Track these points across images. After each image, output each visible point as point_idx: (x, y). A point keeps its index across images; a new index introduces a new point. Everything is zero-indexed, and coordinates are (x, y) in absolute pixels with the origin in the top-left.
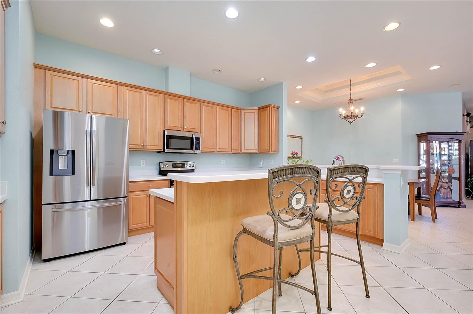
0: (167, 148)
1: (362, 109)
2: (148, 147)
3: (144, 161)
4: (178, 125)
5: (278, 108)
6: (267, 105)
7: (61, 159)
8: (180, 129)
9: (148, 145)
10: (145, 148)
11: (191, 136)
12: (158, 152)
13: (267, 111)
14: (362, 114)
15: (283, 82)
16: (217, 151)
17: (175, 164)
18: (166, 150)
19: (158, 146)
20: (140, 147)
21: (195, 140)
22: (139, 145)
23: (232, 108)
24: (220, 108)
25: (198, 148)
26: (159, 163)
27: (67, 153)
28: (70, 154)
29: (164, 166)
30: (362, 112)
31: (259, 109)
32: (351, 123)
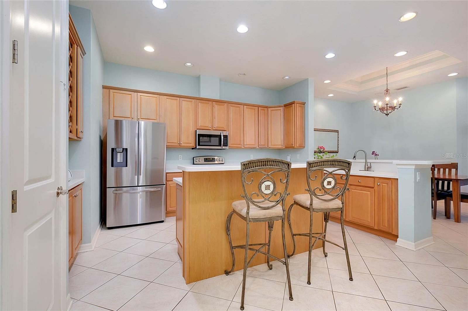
0: (199, 145)
1: (400, 99)
2: (183, 145)
3: (181, 156)
4: (208, 124)
5: (304, 104)
6: (292, 102)
7: (119, 154)
8: (210, 129)
9: (184, 143)
10: (181, 145)
11: (220, 134)
12: (193, 149)
13: (292, 108)
14: (400, 104)
15: (308, 79)
16: (244, 147)
17: (207, 158)
18: (198, 147)
19: (191, 143)
20: (176, 144)
21: (222, 138)
22: (176, 143)
23: (259, 106)
24: (247, 108)
25: (226, 144)
26: (193, 158)
27: (122, 150)
28: (125, 151)
29: (197, 160)
30: (400, 103)
31: (286, 106)
32: (387, 115)
